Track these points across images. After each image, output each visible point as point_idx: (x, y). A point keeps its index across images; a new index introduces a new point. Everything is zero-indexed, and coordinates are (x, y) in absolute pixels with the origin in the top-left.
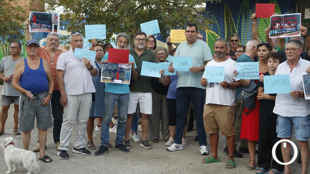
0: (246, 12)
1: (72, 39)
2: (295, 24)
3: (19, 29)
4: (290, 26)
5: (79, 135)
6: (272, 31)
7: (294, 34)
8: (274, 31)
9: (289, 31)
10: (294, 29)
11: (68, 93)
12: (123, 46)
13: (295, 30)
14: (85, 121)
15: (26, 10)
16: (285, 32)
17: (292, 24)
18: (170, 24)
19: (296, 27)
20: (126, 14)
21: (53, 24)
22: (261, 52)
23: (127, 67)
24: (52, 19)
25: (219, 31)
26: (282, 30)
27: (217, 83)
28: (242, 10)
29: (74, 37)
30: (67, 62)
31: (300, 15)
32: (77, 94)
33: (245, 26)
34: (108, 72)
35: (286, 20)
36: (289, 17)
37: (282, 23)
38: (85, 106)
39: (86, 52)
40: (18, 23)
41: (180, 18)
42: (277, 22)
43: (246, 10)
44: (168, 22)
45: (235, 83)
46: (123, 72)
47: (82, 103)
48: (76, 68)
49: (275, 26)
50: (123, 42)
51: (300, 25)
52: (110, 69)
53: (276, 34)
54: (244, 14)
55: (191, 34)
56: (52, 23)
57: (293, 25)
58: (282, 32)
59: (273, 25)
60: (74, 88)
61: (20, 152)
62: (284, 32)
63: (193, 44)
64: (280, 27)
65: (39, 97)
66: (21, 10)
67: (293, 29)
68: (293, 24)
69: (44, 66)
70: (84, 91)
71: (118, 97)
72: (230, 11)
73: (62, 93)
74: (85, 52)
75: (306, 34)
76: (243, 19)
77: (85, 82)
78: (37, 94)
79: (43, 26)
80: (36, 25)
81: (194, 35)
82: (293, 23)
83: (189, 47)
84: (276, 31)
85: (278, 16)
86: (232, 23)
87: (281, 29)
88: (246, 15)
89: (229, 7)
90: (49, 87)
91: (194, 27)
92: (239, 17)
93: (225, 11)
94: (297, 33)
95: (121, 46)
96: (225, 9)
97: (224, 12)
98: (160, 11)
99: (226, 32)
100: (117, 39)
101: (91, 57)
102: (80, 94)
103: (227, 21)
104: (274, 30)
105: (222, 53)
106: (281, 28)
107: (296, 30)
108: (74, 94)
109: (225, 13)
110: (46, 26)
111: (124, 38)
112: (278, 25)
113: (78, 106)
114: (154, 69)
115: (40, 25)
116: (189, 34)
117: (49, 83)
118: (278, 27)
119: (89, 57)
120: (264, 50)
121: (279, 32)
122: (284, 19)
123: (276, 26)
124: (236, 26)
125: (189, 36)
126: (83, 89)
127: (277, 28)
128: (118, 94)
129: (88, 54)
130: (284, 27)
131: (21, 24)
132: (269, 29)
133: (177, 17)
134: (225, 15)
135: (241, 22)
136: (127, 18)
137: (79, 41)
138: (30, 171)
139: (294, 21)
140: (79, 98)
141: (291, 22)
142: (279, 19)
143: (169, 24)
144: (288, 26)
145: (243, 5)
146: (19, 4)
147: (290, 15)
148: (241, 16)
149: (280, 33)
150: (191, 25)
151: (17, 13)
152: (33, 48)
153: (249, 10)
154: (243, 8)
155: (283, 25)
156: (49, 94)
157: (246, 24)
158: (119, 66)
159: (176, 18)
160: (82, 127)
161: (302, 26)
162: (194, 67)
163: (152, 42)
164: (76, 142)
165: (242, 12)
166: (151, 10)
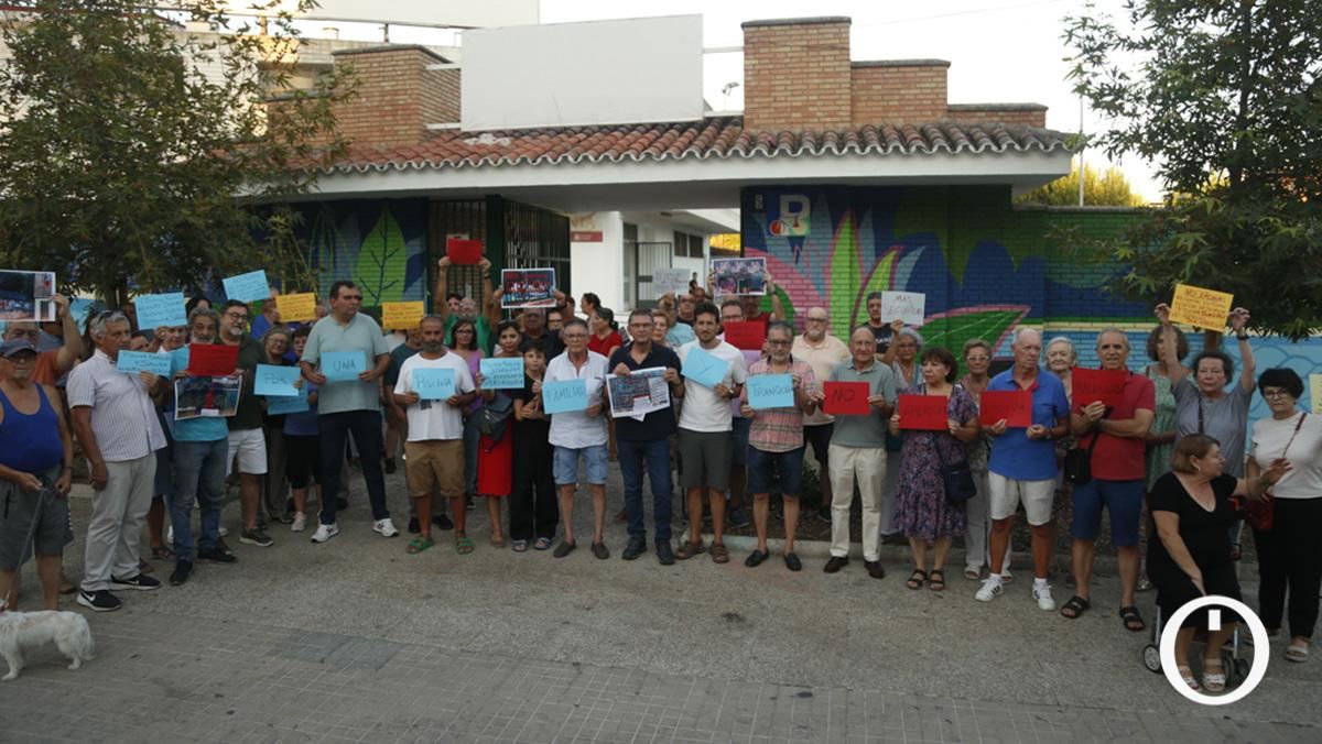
4: (537, 289)
5: (127, 547)
8: (509, 296)
9: (536, 296)
11: (106, 458)
12: (206, 336)
14: (143, 514)
17: (541, 286)
21: (36, 300)
22: (509, 339)
23: (231, 382)
24: (34, 288)
27: (438, 400)
29: (111, 325)
30: (100, 387)
32: (134, 458)
34: (191, 395)
35: (532, 279)
36: (536, 274)
37: (523, 283)
42: (515, 281)
45: (466, 397)
46: (223, 393)
47: (139, 476)
48: (125, 397)
49: (511, 288)
50: (206, 328)
51: (554, 287)
52: (195, 389)
53: (513, 301)
56: (34, 297)
57: (543, 288)
58: (524, 298)
59: (507, 285)
60: (124, 443)
61: (46, 618)
62: (528, 299)
64: (520, 290)
67: (542, 294)
69: (50, 401)
70: (150, 447)
71: (208, 448)
73: (96, 461)
77: (149, 428)
79: (10, 305)
82: (543, 285)
84: (514, 296)
85: (517, 272)
87: (523, 293)
95: (202, 336)
101: (160, 367)
102: (142, 455)
104: (509, 294)
108: (120, 460)
110: (17, 305)
111: (207, 318)
112: (516, 287)
113: (130, 484)
114: (282, 380)
115: (3, 304)
118: (516, 291)
120: (512, 336)
121: (519, 298)
122: (528, 277)
123: (513, 288)
126: (147, 444)
128: (211, 442)
129: (152, 361)
130: (527, 289)
138: (80, 658)
140: (136, 465)
141: (539, 283)
142: (519, 277)
144: (534, 288)
147: (539, 271)
149: (521, 300)
152: (22, 361)
155: (526, 286)
158: (215, 380)
160: (134, 528)
162: (369, 371)
164: (121, 564)
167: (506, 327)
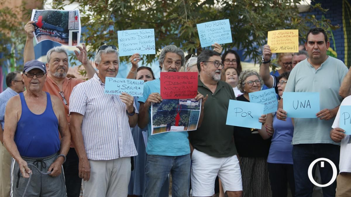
1: (100, 59)
3: (6, 44)
12: (174, 69)
15: (16, 13)
18: (263, 30)
20: (186, 13)
21: (70, 31)
23: (194, 104)
24: (69, 22)
25: (334, 42)
29: (104, 55)
30: (90, 101)
32: (106, 159)
34: (163, 116)
38: (119, 180)
39: (126, 83)
40: (4, 34)
41: (278, 20)
44: (258, 27)
47: (114, 174)
48: (106, 111)
50: (174, 62)
52: (166, 110)
55: (318, 47)
56: (69, 29)
60: (100, 147)
63: (321, 65)
65: (45, 163)
66: (9, 13)
69: (54, 106)
70: (119, 154)
71: (172, 161)
73: (81, 156)
74: (123, 83)
77: (120, 138)
78: (42, 158)
79: (54, 33)
80: (42, 31)
81: (324, 48)
83: (314, 70)
90: (61, 145)
91: (321, 34)
93: (343, 10)
95: (170, 69)
96: (343, 6)
97: (342, 12)
98: (245, 8)
99: (346, 45)
100: (162, 58)
101: (135, 90)
102: (112, 159)
108: (100, 159)
109: (343, 14)
110: (58, 34)
111: (175, 54)
113: (108, 180)
114: (249, 114)
115: (50, 32)
116: (314, 47)
117: (62, 137)
119: (131, 90)
125: (314, 51)
126: (118, 151)
128: (174, 157)
129: (130, 85)
131: (8, 36)
133: (273, 18)
134: (343, 17)
136: (189, 20)
137: (112, 63)
140: (110, 166)
143: (260, 31)
146: (6, 4)
150: (316, 31)
151: (3, 18)
152: (35, 77)
156: (61, 156)
158: (181, 103)
159: (271, 20)
162: (325, 109)
163: (232, 61)
166: (227, 6)
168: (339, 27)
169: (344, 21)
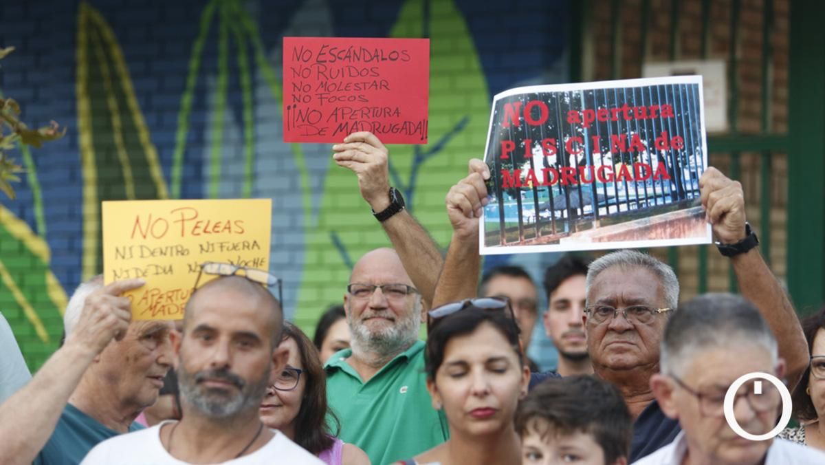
0: (234, 72)
2: (663, 152)
4: (630, 168)
6: (501, 201)
7: (663, 225)
8: (510, 203)
9: (624, 208)
10: (659, 190)
13: (669, 201)
16: (595, 214)
17: (645, 155)
19: (674, 175)
22: (479, 379)
25: (39, 197)
26: (574, 196)
28: (210, 54)
31: (696, 86)
33: (233, 169)
35: (603, 126)
36: (621, 105)
37: (571, 145)
42: (535, 138)
43: (233, 52)
49: (518, 170)
51: (699, 161)
53: (529, 226)
54: (222, 81)
57: (655, 164)
58: (572, 212)
59: (508, 161)
62: (588, 209)
64: (560, 176)
67: (650, 191)
68: (654, 157)
72: (117, 53)
75: (743, 235)
76: (219, 116)
82: (653, 148)
84: (528, 201)
85: (546, 96)
86: (134, 146)
87: (567, 188)
88: (234, 90)
89: (112, 23)
92: (187, 100)
93: (81, 53)
94: (686, 220)
96: (82, 36)
97: (73, 65)
103: (101, 127)
104: (510, 193)
105: (237, 382)
106: (566, 178)
107: (674, 195)
109: (82, 71)
112: (539, 159)
118: (540, 177)
121: (552, 210)
122: (588, 115)
123: (526, 167)
124: (166, 163)
127: (534, 180)
130: (586, 171)
132: (481, 186)
134: (80, 88)
135: (198, 139)
139: (659, 135)
141: (636, 141)
142: (553, 115)
144: (619, 166)
145: (216, 18)
147: (629, 90)
148: (201, 95)
149: (562, 220)
153: (260, 57)
154: (213, 36)
155: (580, 158)
157: (238, 158)
161: (712, 168)
165: (209, 68)
167: (466, 323)
168: (58, 135)
169: (83, 105)
